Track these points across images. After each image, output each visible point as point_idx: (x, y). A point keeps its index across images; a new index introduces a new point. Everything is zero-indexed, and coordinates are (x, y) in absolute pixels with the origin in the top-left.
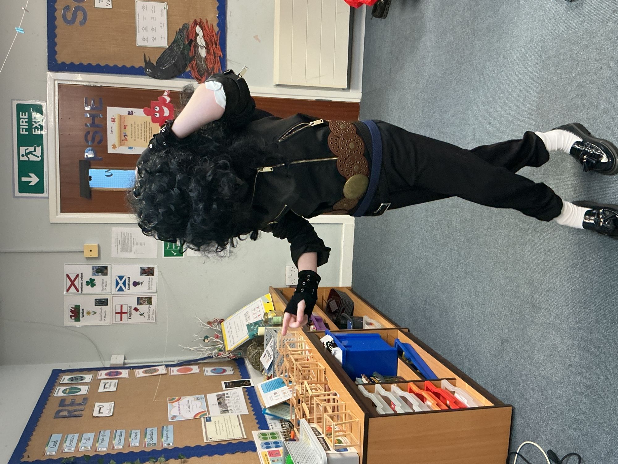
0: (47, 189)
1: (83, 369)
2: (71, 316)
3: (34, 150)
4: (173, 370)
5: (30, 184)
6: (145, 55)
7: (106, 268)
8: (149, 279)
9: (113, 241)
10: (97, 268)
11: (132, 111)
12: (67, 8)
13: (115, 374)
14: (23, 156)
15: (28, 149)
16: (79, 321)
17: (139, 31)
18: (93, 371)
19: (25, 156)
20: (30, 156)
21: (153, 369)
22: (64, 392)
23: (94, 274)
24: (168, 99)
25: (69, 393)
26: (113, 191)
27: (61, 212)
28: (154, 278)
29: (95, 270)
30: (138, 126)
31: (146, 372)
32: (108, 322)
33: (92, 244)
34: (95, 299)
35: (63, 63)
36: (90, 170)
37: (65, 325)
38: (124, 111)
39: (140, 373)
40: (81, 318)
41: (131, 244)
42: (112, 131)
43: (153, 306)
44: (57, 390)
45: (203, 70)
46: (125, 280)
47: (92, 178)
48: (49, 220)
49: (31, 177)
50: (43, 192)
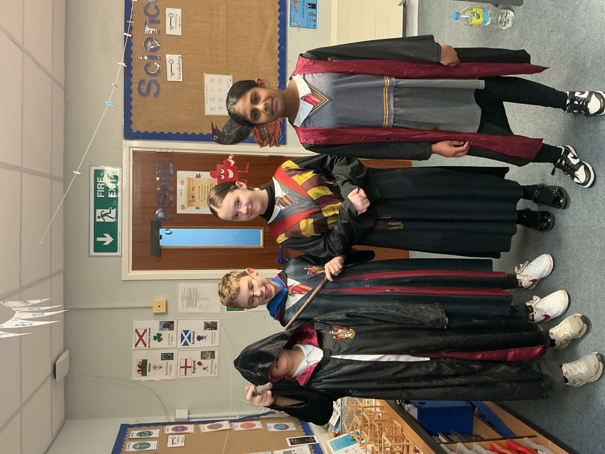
0: (121, 248)
1: (150, 424)
2: (138, 371)
3: (109, 212)
4: (236, 426)
5: (104, 244)
6: (212, 123)
7: (172, 323)
8: (212, 334)
9: (180, 296)
10: (164, 323)
11: (199, 174)
12: (142, 82)
13: (182, 429)
14: (99, 217)
15: (103, 211)
16: (146, 376)
17: (207, 101)
18: (160, 426)
19: (101, 218)
20: (105, 217)
21: (217, 425)
22: (134, 447)
23: (161, 329)
24: (233, 162)
25: (139, 448)
26: (182, 249)
27: (132, 270)
28: (217, 331)
29: (162, 324)
30: (205, 188)
31: (210, 427)
32: (172, 376)
33: (160, 299)
34: (162, 354)
35: (138, 132)
36: (160, 230)
37: (132, 380)
38: (192, 174)
39: (205, 428)
40: (148, 373)
41: (196, 299)
42: (181, 193)
43: (216, 361)
44: (128, 445)
45: (265, 135)
46: (190, 334)
47: (163, 237)
48: (121, 278)
49: (105, 237)
50: (116, 251)
